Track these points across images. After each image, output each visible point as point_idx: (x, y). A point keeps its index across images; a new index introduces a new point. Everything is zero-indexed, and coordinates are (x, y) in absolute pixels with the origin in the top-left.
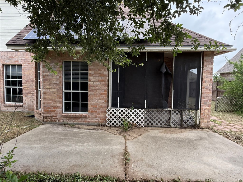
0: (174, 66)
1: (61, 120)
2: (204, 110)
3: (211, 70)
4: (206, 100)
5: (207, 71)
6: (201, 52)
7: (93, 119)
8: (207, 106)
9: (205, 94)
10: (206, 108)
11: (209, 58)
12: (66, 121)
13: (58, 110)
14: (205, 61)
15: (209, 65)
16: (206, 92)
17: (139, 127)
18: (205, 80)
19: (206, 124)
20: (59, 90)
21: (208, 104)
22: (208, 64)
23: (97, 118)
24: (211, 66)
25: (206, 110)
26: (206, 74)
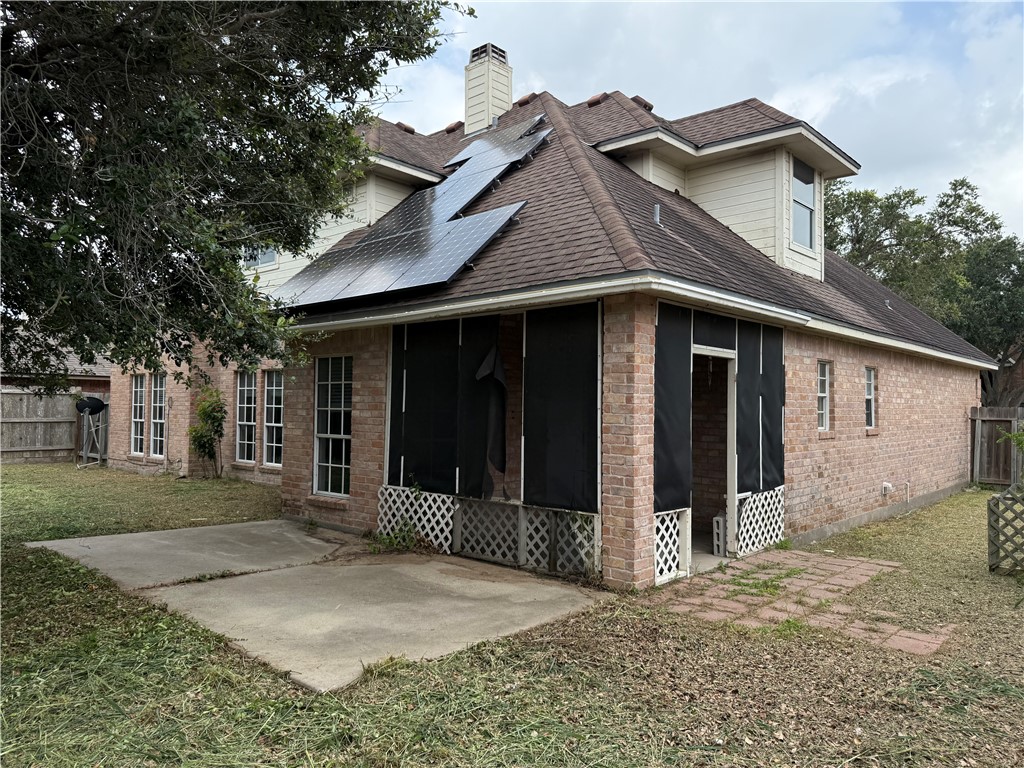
0: (524, 355)
1: (307, 512)
2: (611, 515)
3: (628, 361)
4: (615, 478)
5: (617, 369)
6: (598, 299)
7: (356, 517)
8: (619, 502)
9: (611, 455)
10: (618, 511)
11: (619, 318)
12: (315, 515)
13: (303, 485)
14: (609, 330)
15: (621, 346)
16: (613, 448)
17: (438, 551)
18: (610, 400)
19: (620, 573)
20: (308, 432)
21: (622, 493)
22: (617, 343)
23: (364, 514)
24: (628, 348)
25: (619, 519)
26: (612, 378)
